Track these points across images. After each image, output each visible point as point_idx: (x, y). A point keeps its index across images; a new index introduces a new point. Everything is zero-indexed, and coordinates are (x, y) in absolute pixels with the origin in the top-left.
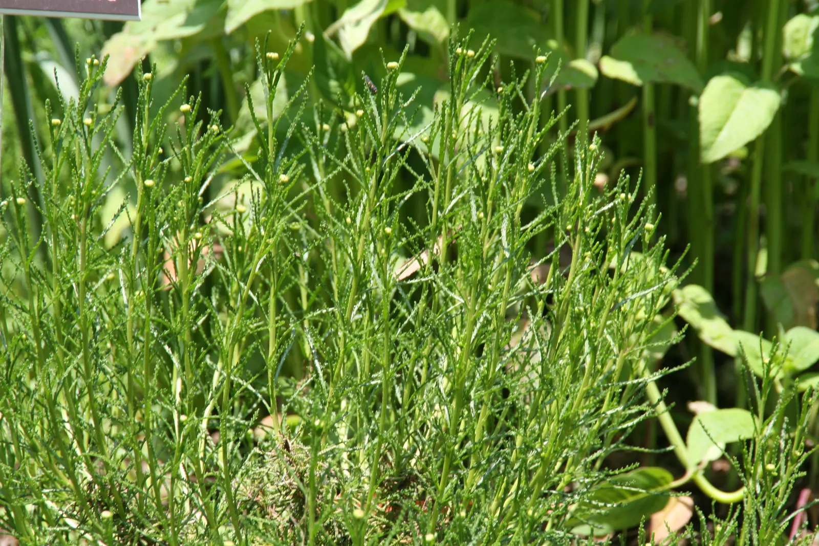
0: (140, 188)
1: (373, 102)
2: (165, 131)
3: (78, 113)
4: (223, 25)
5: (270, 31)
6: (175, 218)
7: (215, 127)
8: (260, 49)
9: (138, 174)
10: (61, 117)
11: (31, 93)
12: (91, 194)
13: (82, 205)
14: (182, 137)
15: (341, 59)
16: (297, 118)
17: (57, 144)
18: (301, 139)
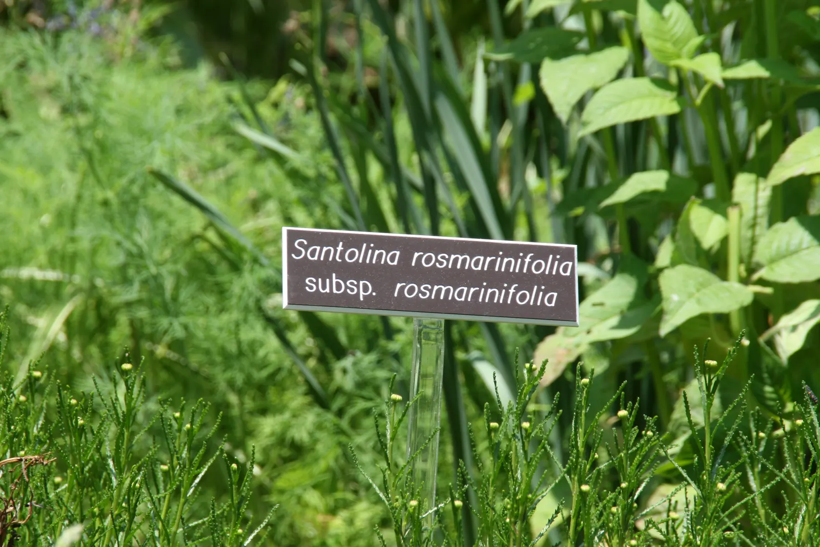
0: (575, 493)
1: (813, 413)
2: (601, 436)
3: (516, 417)
4: (657, 328)
5: (709, 338)
6: (610, 525)
7: (650, 433)
8: (698, 356)
9: (574, 479)
10: (500, 421)
11: (463, 391)
12: (527, 498)
13: (518, 509)
14: (619, 442)
15: (777, 364)
16: (735, 427)
17: (495, 447)
18: (736, 446)
